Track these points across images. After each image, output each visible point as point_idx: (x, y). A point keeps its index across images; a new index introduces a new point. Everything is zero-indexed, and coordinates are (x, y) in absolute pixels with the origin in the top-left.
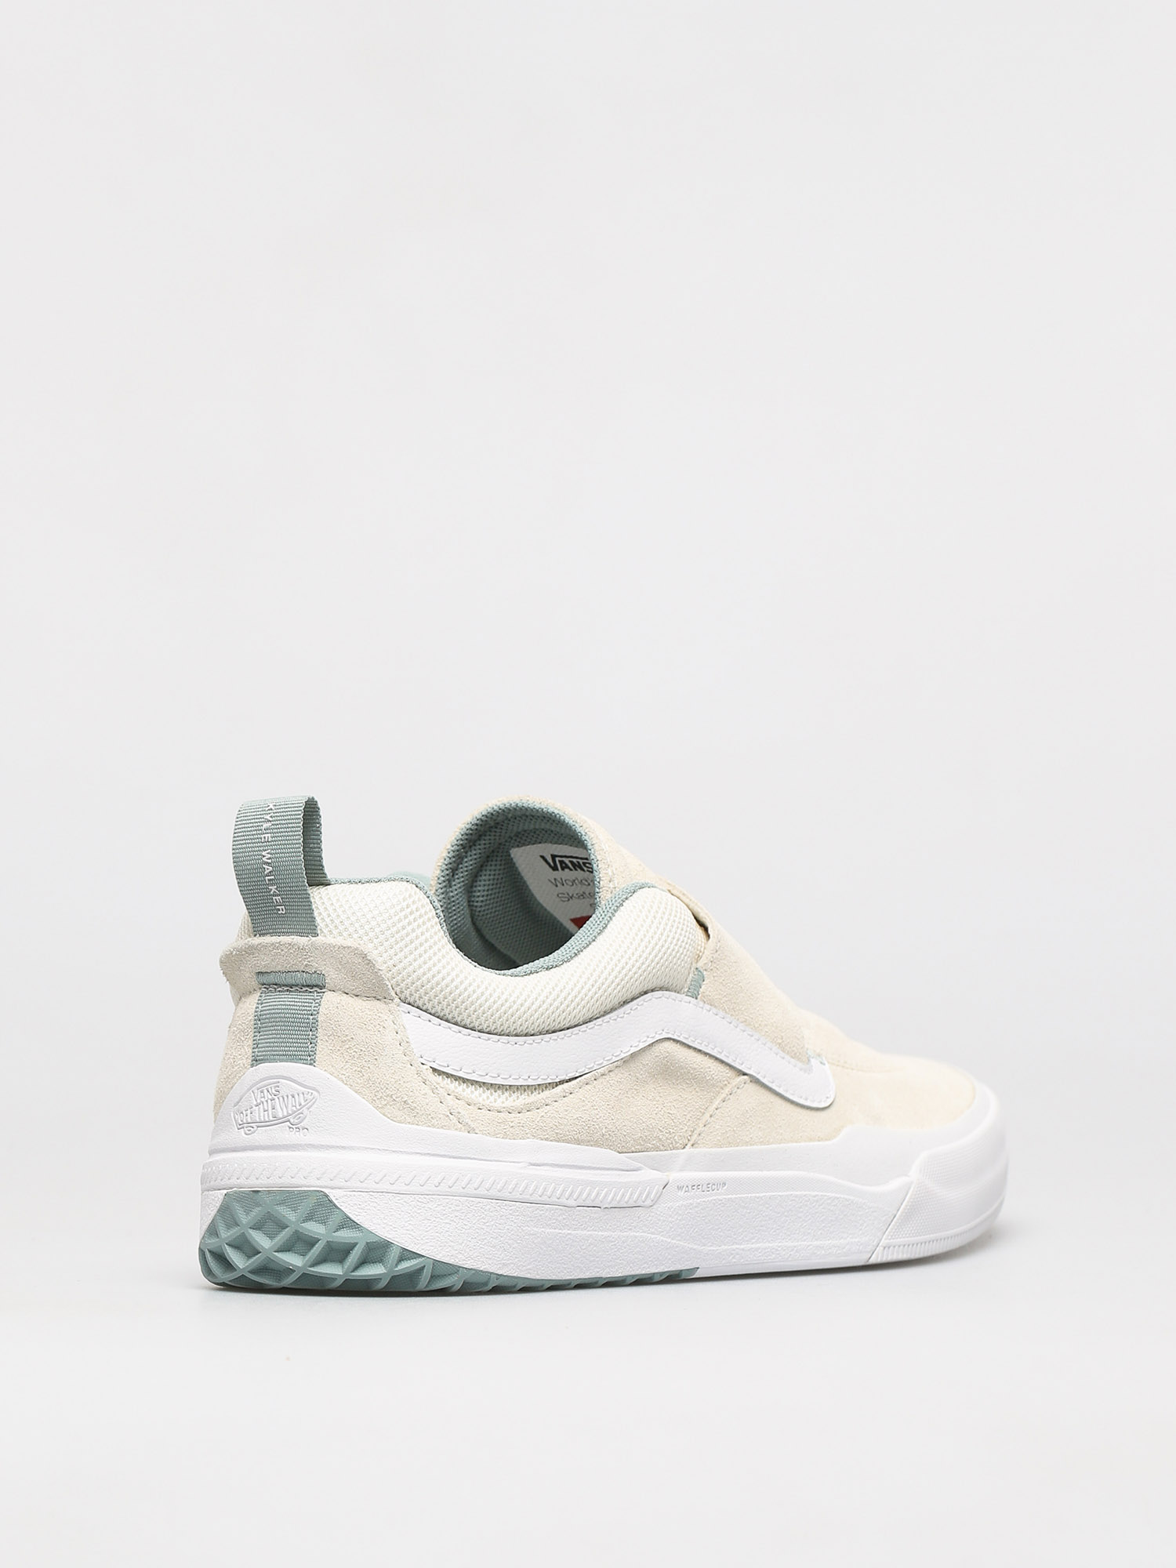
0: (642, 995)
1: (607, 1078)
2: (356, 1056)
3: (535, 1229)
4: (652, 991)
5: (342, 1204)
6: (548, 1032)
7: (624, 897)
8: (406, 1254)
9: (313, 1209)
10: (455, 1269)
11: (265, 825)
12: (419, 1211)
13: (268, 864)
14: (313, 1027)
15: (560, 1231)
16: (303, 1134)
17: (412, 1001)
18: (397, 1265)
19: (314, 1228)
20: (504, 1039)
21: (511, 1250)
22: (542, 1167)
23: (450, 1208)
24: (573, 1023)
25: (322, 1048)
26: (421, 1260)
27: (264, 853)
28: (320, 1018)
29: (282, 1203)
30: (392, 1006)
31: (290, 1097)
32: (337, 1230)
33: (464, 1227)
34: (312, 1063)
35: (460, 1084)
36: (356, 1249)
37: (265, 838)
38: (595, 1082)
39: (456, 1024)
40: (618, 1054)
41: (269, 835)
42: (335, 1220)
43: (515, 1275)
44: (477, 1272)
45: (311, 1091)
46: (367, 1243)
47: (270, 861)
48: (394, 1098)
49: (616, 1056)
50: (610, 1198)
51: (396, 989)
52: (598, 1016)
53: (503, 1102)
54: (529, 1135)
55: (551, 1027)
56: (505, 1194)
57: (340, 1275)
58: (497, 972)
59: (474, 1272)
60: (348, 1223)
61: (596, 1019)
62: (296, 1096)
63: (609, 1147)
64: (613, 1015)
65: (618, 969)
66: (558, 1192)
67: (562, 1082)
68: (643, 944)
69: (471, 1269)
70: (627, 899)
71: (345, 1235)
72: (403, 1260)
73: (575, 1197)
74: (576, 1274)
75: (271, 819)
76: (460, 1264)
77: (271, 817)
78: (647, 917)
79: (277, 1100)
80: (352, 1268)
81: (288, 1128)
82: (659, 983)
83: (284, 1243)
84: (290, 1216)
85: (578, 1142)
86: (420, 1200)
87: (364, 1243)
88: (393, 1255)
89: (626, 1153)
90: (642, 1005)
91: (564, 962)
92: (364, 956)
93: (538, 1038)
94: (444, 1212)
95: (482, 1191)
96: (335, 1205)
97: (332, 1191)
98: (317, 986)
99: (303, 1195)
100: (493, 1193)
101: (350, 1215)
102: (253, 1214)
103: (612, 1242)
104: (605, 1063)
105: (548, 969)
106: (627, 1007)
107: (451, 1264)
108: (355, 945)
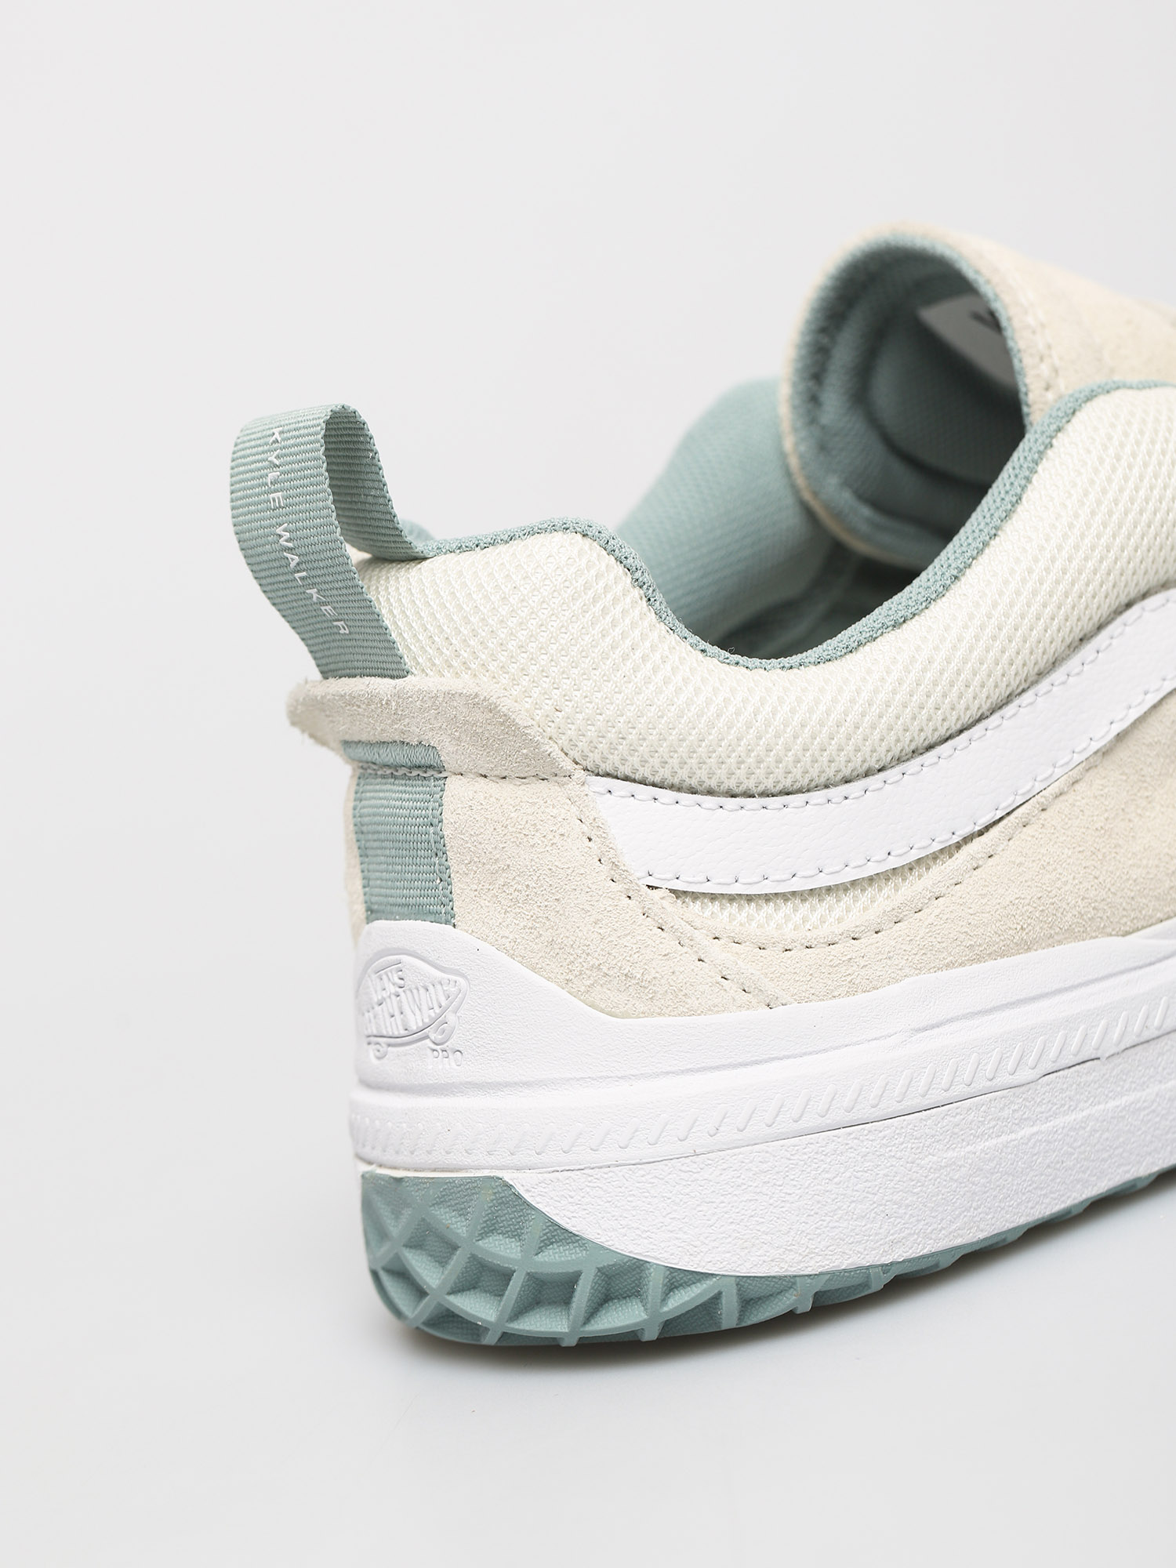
0: (1121, 613)
1: (1070, 797)
2: (522, 898)
3: (950, 1154)
4: (1144, 596)
5: (538, 1199)
6: (915, 753)
7: (1053, 427)
8: (677, 1279)
9: (492, 1213)
10: (785, 1284)
11: (272, 475)
12: (687, 1191)
13: (290, 550)
14: (439, 849)
15: (1013, 1136)
16: (456, 1061)
17: (609, 769)
18: (664, 1300)
19: (502, 1249)
20: (818, 796)
21: (902, 1211)
22: (941, 1029)
23: (749, 1170)
24: (966, 719)
25: (462, 889)
26: (710, 1282)
27: (279, 530)
28: (447, 832)
29: (441, 1201)
30: (572, 787)
31: (422, 991)
32: (540, 1250)
33: (788, 1198)
34: (449, 919)
35: (740, 908)
36: (581, 1282)
37: (274, 500)
38: (1044, 815)
39: (710, 792)
40: (1084, 745)
41: (279, 494)
42: (534, 1230)
43: (925, 1251)
44: (833, 1275)
45: (453, 977)
46: (599, 1270)
47: (290, 545)
48: (605, 969)
49: (1080, 752)
50: (1116, 1036)
51: (571, 753)
52: (1024, 686)
53: (840, 920)
54: (907, 970)
55: (920, 741)
56: (864, 1112)
57: (566, 1333)
58: (784, 661)
59: (827, 1277)
60: (556, 1235)
61: (1020, 694)
62: (431, 988)
63: (1103, 932)
64: (1058, 676)
65: (1046, 587)
66: (989, 1067)
67: (968, 839)
68: (1098, 518)
69: (821, 1274)
70: (1059, 430)
71: (555, 1260)
72: (676, 1287)
73: (1031, 1061)
74: (1074, 1194)
75: (277, 462)
76: (793, 1270)
77: (278, 457)
78: (1101, 461)
79: (402, 994)
80: (581, 1319)
81: (429, 1052)
82: (1153, 579)
83: (458, 1278)
84: (458, 1227)
85: (1027, 947)
86: (683, 1168)
87: (594, 1271)
88: (655, 1284)
89: (1143, 928)
90: (1121, 634)
91: (929, 601)
92: (492, 709)
93: (891, 774)
94: (740, 1181)
95: (810, 1121)
96: (526, 1202)
97: (516, 1174)
98: (430, 767)
99: (473, 1186)
100: (837, 1116)
101: (557, 1219)
102: (404, 1219)
103: (1144, 1109)
104: (1058, 772)
105: (896, 625)
106: (1087, 651)
107: (774, 1277)
108: (472, 688)
